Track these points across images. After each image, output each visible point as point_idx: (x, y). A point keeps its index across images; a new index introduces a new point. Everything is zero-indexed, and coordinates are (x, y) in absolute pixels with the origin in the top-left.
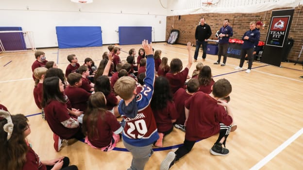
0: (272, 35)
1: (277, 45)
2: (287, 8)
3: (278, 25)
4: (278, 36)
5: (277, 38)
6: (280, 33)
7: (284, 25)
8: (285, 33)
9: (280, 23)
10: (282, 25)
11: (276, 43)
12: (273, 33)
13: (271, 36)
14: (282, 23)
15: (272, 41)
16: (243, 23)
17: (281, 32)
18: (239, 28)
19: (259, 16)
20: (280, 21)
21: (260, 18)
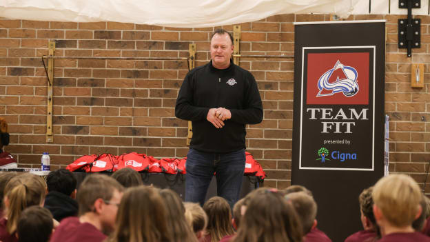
0: (318, 123)
1: (348, 163)
2: (320, 17)
3: (332, 80)
4: (343, 128)
5: (343, 135)
6: (348, 114)
7: (359, 80)
8: (369, 114)
9: (341, 75)
10: (350, 80)
11: (343, 157)
12: (319, 114)
13: (313, 127)
14: (351, 74)
15: (323, 152)
16: (110, 74)
17: (353, 111)
18: (92, 101)
19: (186, 45)
20: (339, 66)
21: (192, 53)
